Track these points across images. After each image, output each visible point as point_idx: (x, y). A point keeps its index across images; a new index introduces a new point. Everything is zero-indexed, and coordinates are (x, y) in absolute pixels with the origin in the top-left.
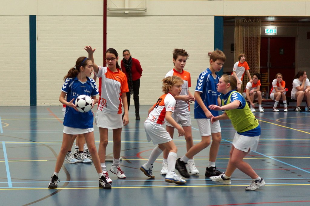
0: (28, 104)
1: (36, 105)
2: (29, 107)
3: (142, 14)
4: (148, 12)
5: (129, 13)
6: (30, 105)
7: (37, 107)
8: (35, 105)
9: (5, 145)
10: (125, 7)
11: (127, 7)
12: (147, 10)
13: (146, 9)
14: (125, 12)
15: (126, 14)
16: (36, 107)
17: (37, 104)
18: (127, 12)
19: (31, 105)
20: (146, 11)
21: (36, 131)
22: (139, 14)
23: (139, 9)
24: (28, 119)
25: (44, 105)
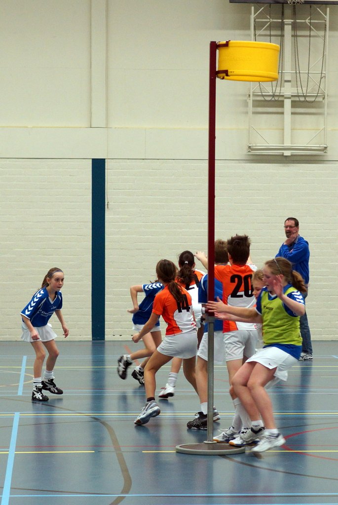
0: (89, 336)
1: (104, 339)
2: (91, 344)
3: (316, 158)
4: (331, 154)
5: (292, 155)
6: (91, 340)
7: (106, 344)
8: (102, 340)
9: (20, 418)
10: (283, 144)
11: (287, 144)
12: (328, 148)
13: (326, 148)
14: (283, 153)
15: (286, 156)
16: (104, 343)
17: (106, 336)
18: (287, 153)
19: (93, 340)
20: (325, 152)
21: (104, 393)
22: (313, 158)
23: (312, 148)
24: (88, 368)
25: (120, 339)
